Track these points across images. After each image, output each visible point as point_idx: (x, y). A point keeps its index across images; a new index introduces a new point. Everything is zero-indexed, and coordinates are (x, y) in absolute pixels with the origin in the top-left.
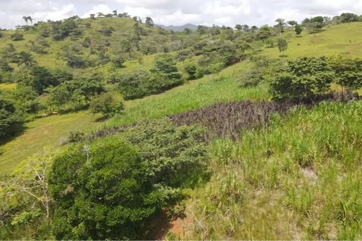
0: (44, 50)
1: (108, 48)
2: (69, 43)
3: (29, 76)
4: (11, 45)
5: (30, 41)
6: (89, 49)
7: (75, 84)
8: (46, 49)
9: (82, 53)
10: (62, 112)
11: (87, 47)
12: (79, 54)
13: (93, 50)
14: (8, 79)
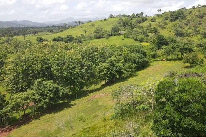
0: (164, 27)
1: (200, 26)
2: (177, 23)
3: (155, 39)
4: (150, 24)
5: (159, 22)
6: (188, 27)
7: (177, 45)
8: (165, 26)
9: (184, 29)
10: (168, 60)
11: (187, 25)
12: (182, 29)
13: (191, 27)
14: (146, 40)
